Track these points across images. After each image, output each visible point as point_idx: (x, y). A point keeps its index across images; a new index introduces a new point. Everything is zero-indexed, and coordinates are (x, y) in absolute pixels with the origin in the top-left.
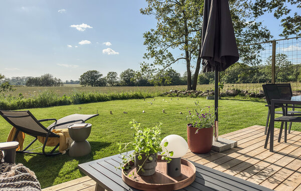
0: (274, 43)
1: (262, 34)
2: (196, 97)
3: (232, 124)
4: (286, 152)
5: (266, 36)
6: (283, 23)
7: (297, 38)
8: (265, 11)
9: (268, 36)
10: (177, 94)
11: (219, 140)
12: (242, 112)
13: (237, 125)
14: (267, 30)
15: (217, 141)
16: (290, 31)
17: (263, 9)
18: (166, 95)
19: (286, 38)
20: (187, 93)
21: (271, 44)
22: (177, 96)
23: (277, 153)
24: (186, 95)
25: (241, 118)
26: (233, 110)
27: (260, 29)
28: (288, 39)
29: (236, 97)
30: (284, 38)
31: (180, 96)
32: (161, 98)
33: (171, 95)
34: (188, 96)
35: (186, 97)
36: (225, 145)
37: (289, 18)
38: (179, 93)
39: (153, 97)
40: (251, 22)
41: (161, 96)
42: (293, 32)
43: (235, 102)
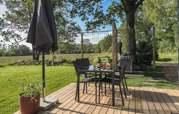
0: (82, 34)
1: (77, 28)
2: (38, 65)
3: (58, 84)
4: (86, 101)
5: (78, 29)
6: (86, 24)
7: (93, 32)
8: (77, 16)
9: (80, 30)
10: (24, 63)
11: (46, 100)
12: (65, 73)
13: (62, 84)
14: (79, 27)
15: (45, 102)
16: (89, 29)
17: (75, 15)
18: (15, 64)
19: (88, 32)
20: (32, 62)
21: (81, 34)
22: (25, 64)
23: (81, 103)
24: (31, 64)
25: (64, 79)
26: (61, 73)
27: (76, 25)
28: (88, 33)
29: (64, 64)
30: (87, 32)
31: (27, 65)
32: (12, 66)
33: (20, 64)
34: (33, 64)
35: (31, 65)
36: (49, 104)
37: (88, 22)
38: (26, 62)
39: (4, 66)
40: (71, 21)
41: (11, 65)
42: (90, 30)
43: (63, 67)
